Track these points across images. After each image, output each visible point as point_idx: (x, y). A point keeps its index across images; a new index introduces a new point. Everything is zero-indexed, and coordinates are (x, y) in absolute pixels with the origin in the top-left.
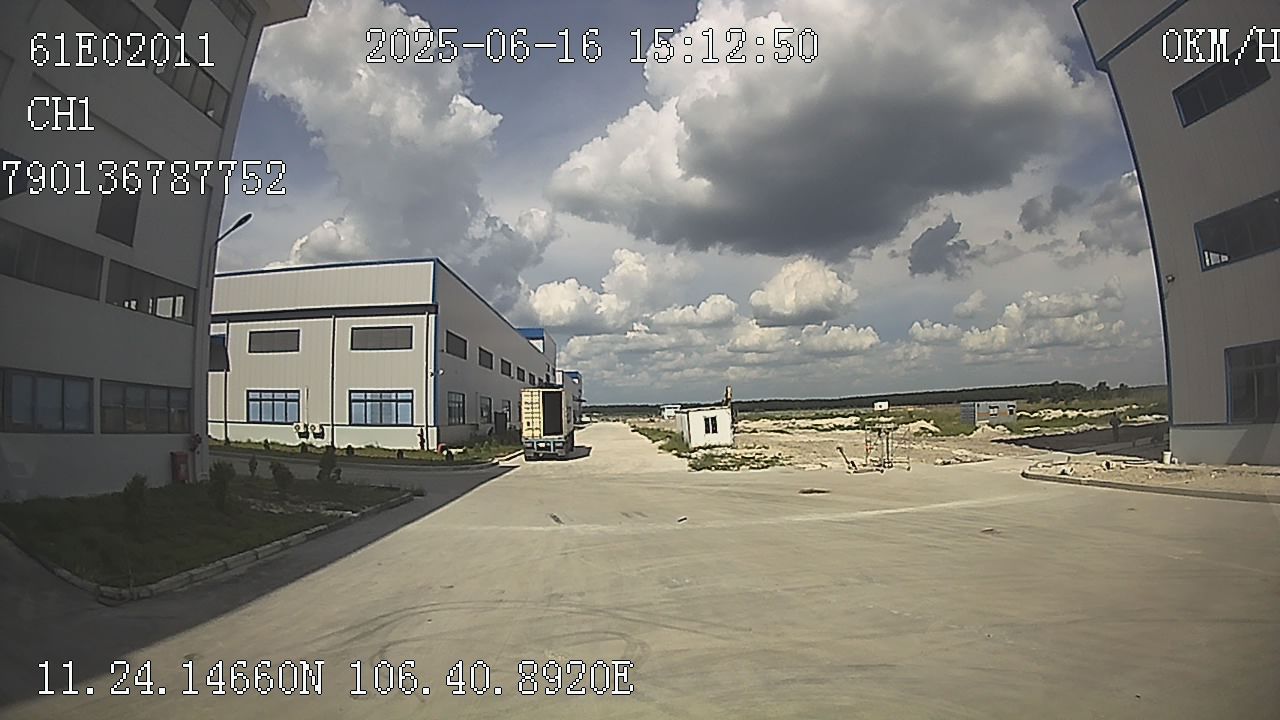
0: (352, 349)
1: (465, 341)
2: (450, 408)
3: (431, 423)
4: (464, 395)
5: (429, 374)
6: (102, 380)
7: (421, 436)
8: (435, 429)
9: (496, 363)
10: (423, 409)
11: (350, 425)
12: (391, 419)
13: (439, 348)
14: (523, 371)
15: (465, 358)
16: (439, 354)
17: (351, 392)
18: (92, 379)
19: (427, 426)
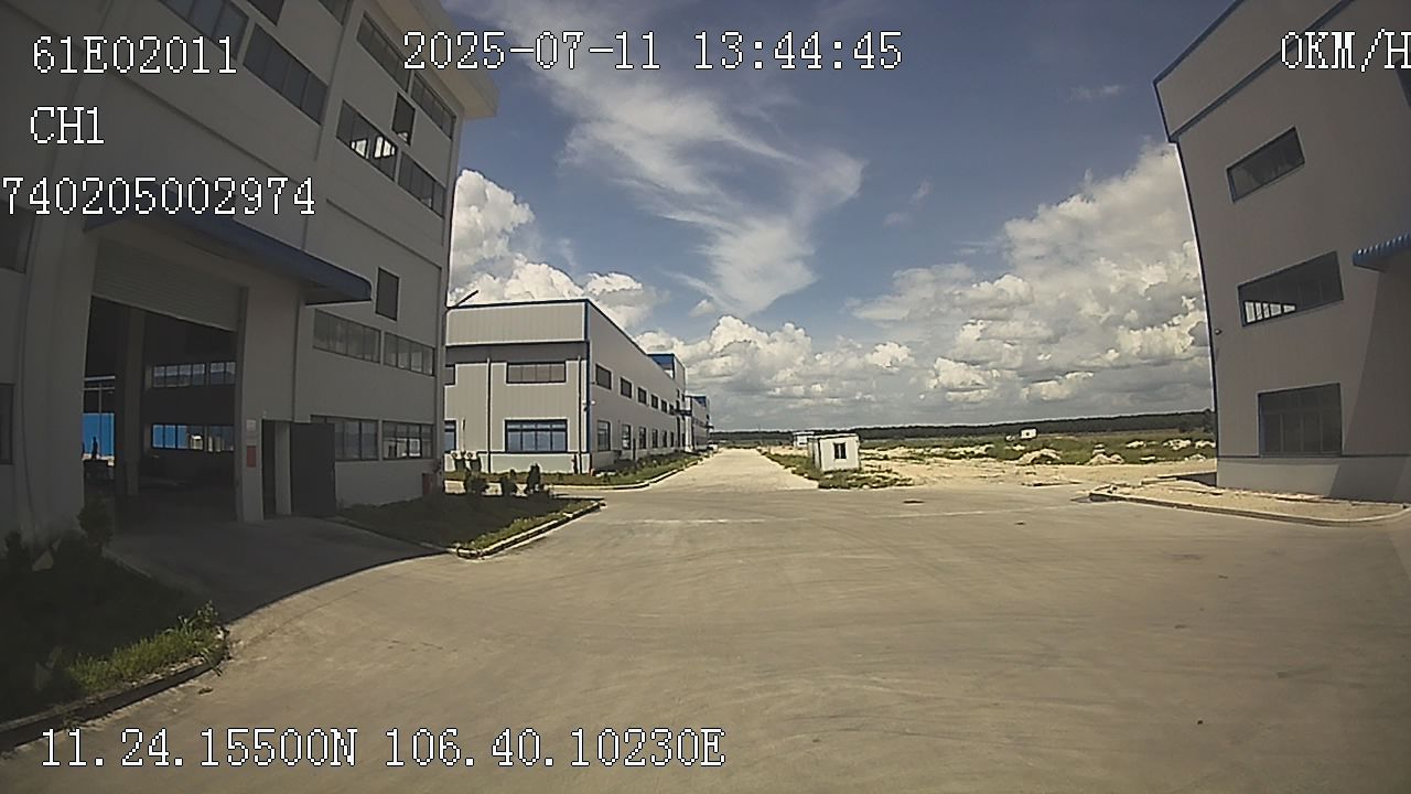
0: (507, 382)
1: (610, 373)
2: (599, 435)
3: (584, 450)
4: (609, 424)
5: (583, 407)
6: (384, 422)
7: (575, 461)
8: (588, 455)
9: (635, 393)
10: (576, 437)
11: (506, 452)
12: (546, 447)
13: (591, 380)
14: (657, 399)
15: (610, 388)
16: (591, 386)
17: (507, 422)
18: (377, 421)
19: (581, 453)
